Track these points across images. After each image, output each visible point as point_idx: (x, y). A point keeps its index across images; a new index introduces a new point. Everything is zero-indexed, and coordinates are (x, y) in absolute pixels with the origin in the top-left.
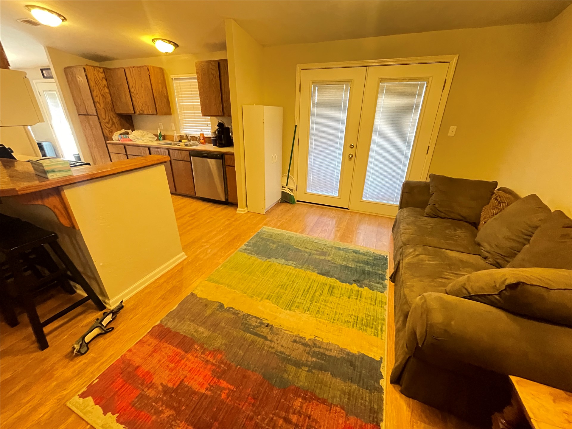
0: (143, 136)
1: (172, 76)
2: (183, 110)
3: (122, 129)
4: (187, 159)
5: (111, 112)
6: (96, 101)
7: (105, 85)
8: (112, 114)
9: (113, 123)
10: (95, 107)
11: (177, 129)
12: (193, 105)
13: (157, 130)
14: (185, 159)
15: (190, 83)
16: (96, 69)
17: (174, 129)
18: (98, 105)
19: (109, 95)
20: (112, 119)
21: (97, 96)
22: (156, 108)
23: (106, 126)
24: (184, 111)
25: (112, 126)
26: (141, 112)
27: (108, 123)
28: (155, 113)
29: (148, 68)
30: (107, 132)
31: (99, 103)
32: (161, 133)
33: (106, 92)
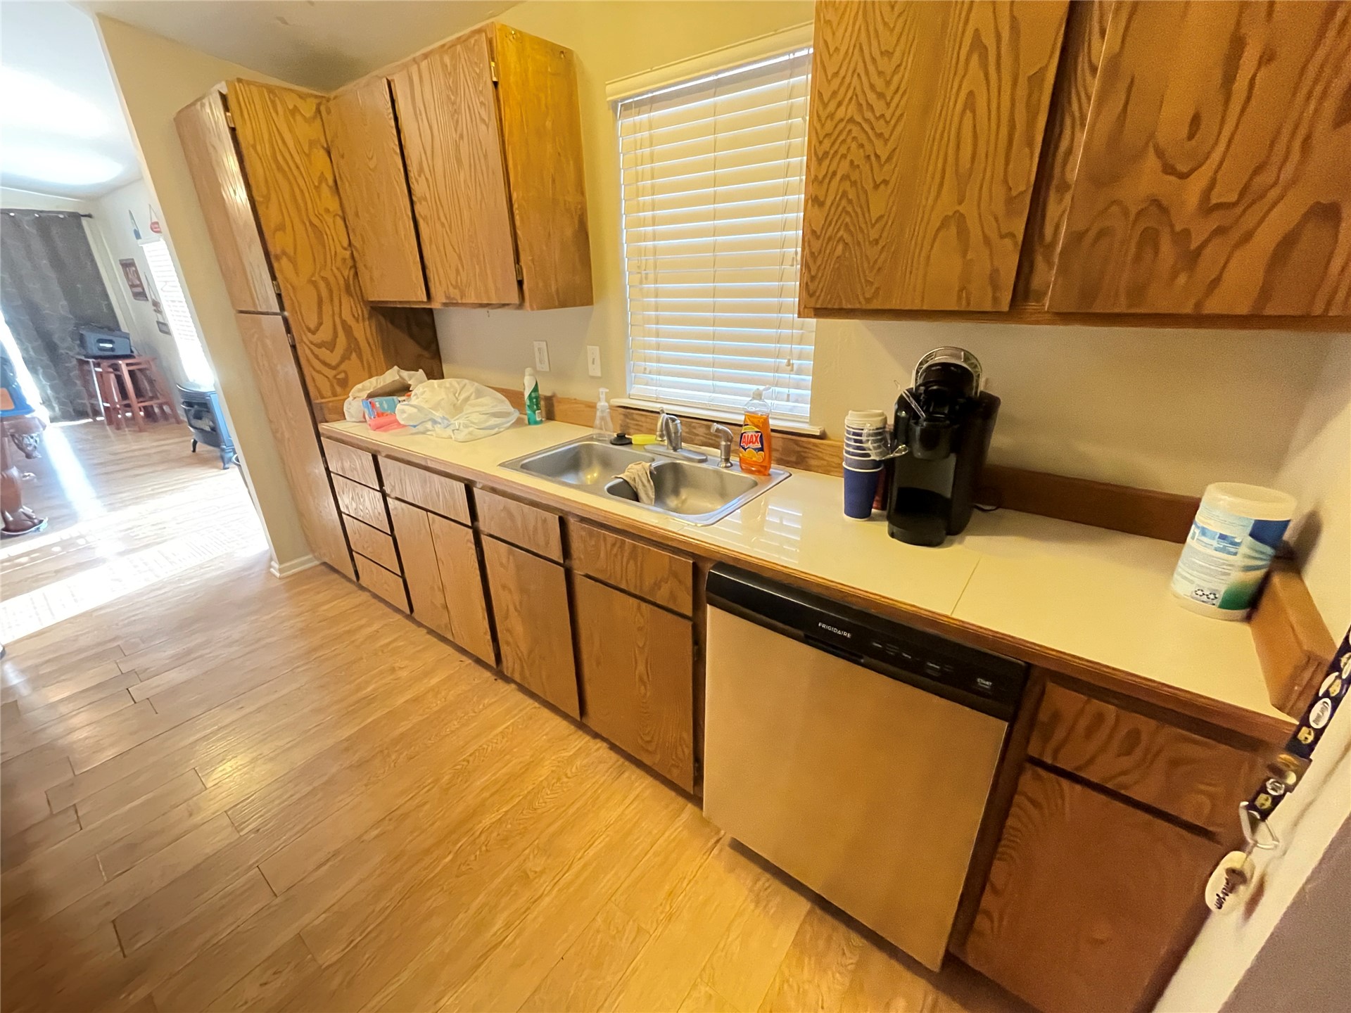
0: (457, 409)
1: (615, 89)
2: (651, 276)
3: (389, 367)
4: (673, 596)
5: (345, 299)
6: (279, 251)
7: (322, 178)
8: (348, 309)
9: (353, 346)
10: (274, 277)
11: (612, 376)
12: (714, 248)
13: (523, 375)
14: (661, 597)
15: (715, 111)
16: (283, 103)
17: (595, 370)
18: (283, 266)
19: (340, 222)
20: (348, 330)
21: (281, 227)
22: (519, 272)
23: (317, 357)
24: (656, 282)
25: (345, 358)
26: (455, 293)
27: (331, 346)
28: (515, 299)
29: (490, 42)
30: (321, 382)
31: (293, 261)
32: (536, 389)
33: (327, 211)
